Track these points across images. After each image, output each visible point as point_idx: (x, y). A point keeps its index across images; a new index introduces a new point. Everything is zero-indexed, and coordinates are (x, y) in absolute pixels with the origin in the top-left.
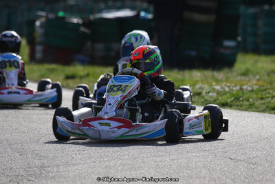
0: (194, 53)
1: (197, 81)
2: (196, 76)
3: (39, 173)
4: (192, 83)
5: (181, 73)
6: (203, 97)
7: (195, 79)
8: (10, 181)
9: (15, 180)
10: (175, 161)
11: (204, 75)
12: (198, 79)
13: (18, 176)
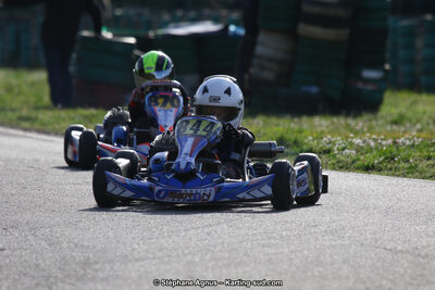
0: (314, 90)
1: (322, 132)
2: (321, 126)
3: (82, 272)
4: (315, 135)
5: (296, 120)
6: (334, 156)
7: (319, 130)
8: (37, 285)
9: (44, 283)
10: (299, 254)
11: (333, 123)
12: (324, 129)
13: (49, 277)
